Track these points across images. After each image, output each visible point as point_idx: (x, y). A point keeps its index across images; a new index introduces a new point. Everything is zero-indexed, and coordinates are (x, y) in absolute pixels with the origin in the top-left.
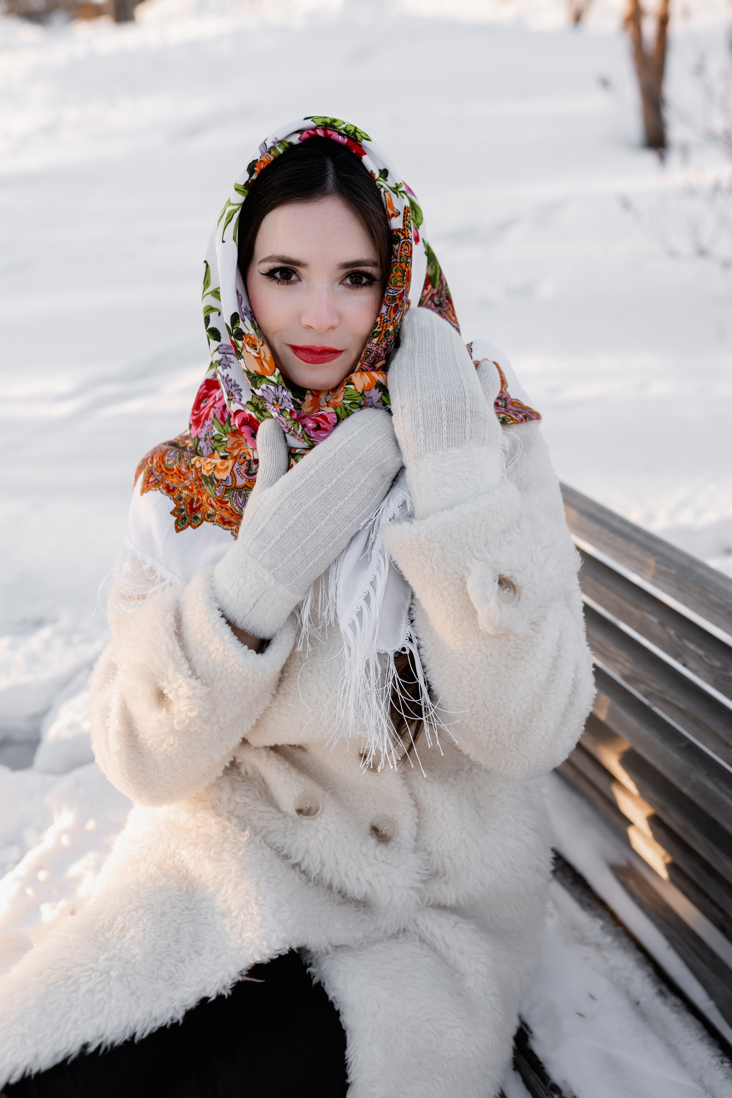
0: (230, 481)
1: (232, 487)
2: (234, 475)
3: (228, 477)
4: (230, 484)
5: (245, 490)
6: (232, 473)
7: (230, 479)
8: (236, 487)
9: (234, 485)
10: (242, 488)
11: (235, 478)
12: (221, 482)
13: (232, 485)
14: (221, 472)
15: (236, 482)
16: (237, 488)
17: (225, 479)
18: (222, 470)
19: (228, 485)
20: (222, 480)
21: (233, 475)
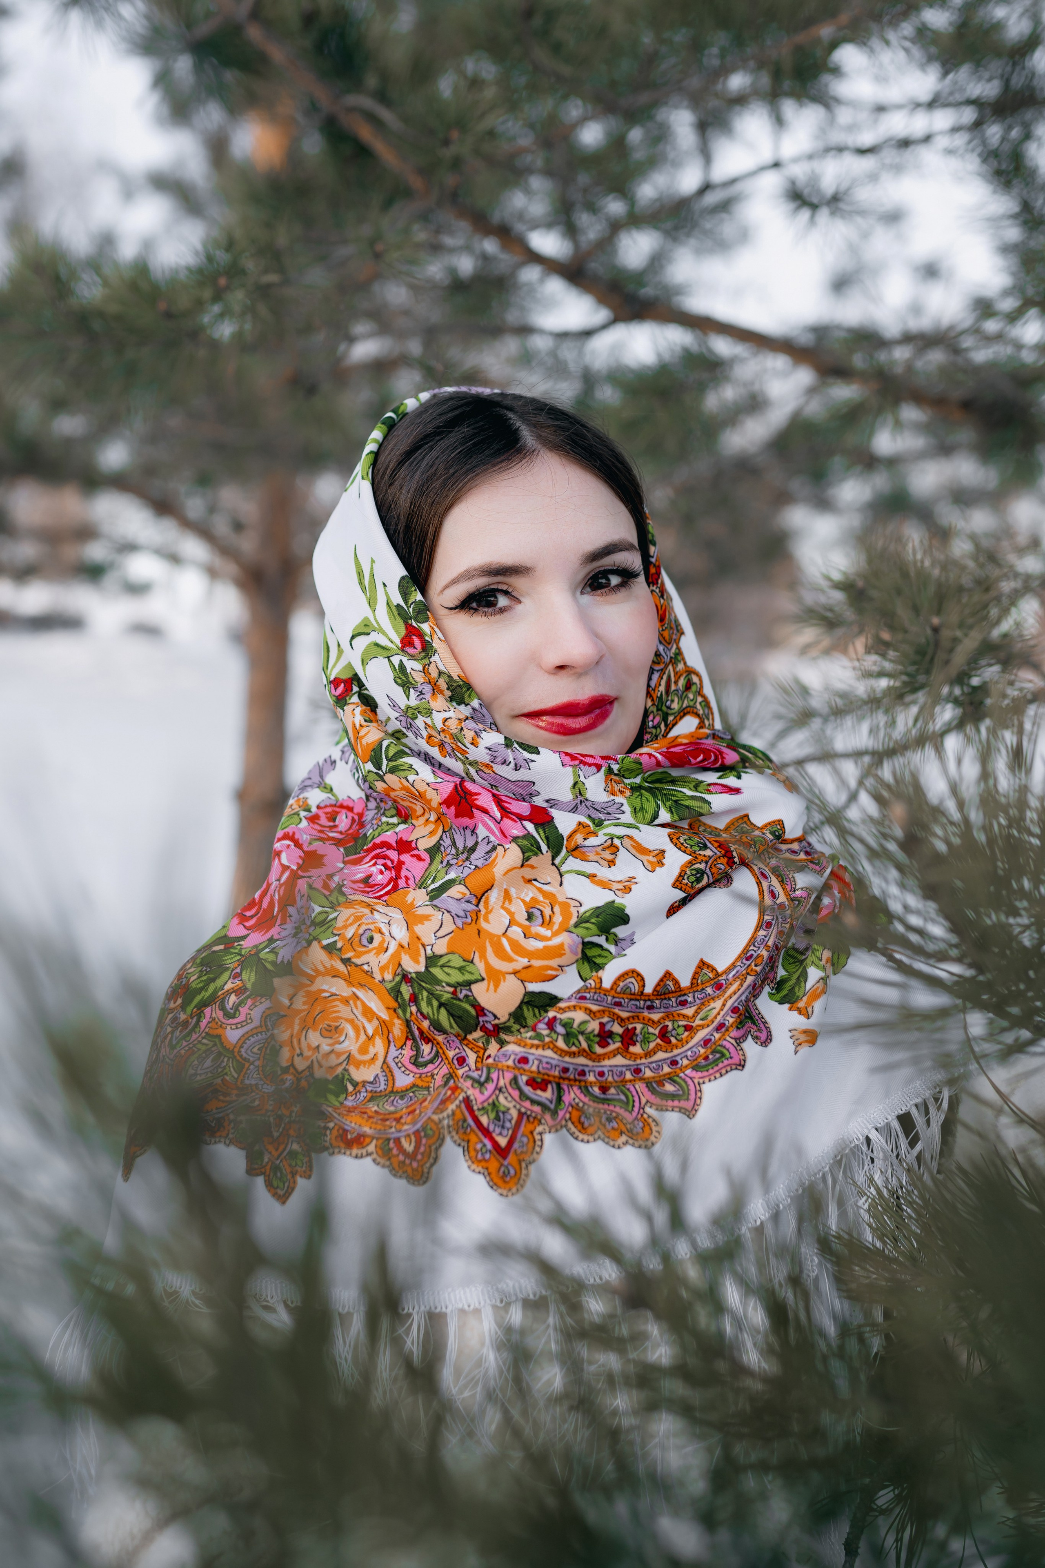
0: (383, 1083)
1: (387, 1092)
2: (391, 1071)
3: (377, 1075)
4: (382, 1087)
5: (413, 1092)
6: (385, 1067)
7: (382, 1079)
8: (395, 1090)
9: (390, 1089)
10: (407, 1090)
11: (392, 1076)
12: (363, 1086)
13: (386, 1090)
14: (362, 1067)
15: (394, 1084)
16: (397, 1092)
17: (372, 1079)
18: (364, 1063)
19: (379, 1090)
20: (365, 1082)
21: (387, 1070)
